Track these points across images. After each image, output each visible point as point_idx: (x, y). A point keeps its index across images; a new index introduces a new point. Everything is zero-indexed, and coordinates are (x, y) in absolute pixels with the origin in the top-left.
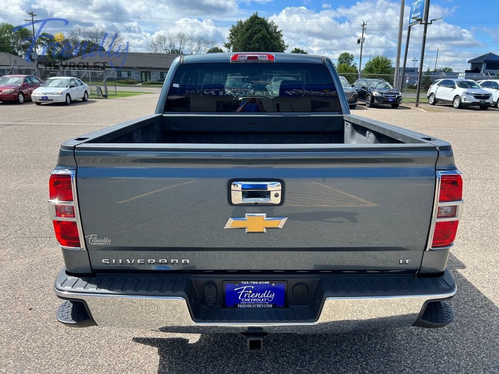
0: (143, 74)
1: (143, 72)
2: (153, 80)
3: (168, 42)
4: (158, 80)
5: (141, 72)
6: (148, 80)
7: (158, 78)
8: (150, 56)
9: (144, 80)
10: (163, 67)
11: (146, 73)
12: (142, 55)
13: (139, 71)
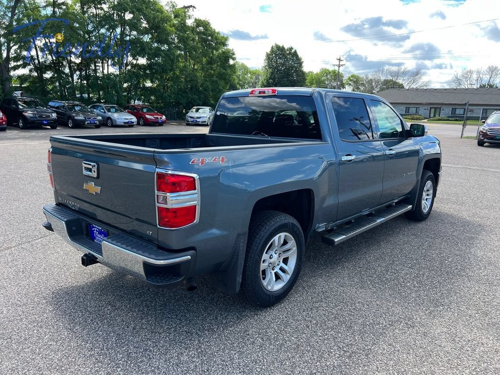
0: (433, 110)
1: (433, 108)
2: (442, 116)
3: (475, 76)
4: (448, 117)
5: (431, 108)
6: (437, 116)
7: (448, 113)
8: (445, 91)
9: (432, 115)
10: (457, 103)
11: (435, 109)
12: (435, 91)
13: (428, 107)
